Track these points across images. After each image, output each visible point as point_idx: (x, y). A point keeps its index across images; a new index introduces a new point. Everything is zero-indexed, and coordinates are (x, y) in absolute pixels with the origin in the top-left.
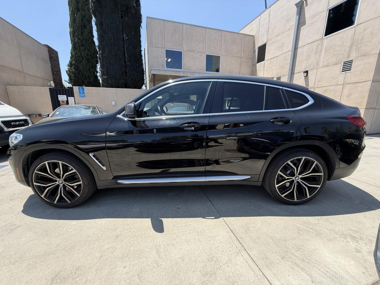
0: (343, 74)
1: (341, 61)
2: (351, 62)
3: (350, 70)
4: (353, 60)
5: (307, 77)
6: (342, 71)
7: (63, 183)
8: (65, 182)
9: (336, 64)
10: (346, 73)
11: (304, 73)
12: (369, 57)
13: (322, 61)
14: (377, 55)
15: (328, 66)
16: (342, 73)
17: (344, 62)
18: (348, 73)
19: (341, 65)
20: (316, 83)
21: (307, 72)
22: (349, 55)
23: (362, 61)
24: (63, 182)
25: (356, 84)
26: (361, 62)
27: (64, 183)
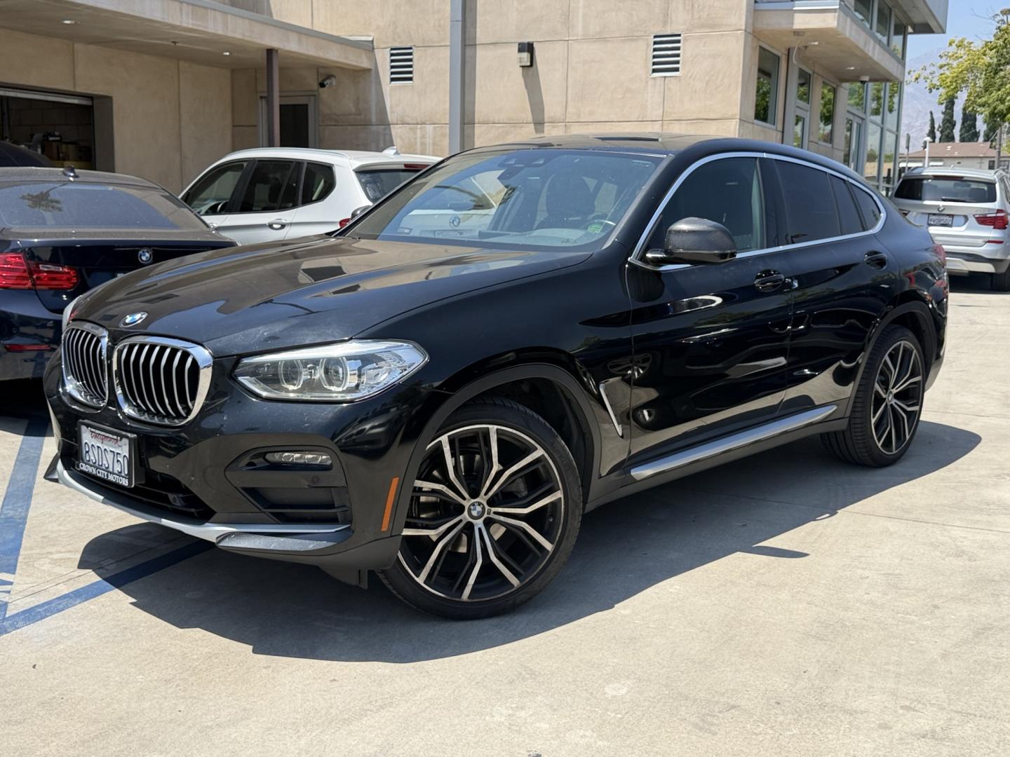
0: (658, 81)
1: (645, 32)
2: (674, 39)
3: (677, 70)
4: (679, 35)
5: (530, 68)
6: (654, 71)
7: (486, 515)
8: (494, 509)
9: (630, 38)
10: (665, 77)
11: (520, 50)
12: (722, 35)
13: (581, 12)
14: (741, 34)
15: (605, 40)
16: (654, 78)
17: (655, 37)
18: (673, 80)
19: (648, 45)
20: (570, 103)
21: (528, 48)
22: (668, 14)
23: (705, 43)
24: (487, 507)
25: (700, 125)
26: (704, 46)
27: (489, 513)
